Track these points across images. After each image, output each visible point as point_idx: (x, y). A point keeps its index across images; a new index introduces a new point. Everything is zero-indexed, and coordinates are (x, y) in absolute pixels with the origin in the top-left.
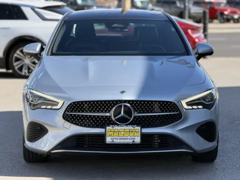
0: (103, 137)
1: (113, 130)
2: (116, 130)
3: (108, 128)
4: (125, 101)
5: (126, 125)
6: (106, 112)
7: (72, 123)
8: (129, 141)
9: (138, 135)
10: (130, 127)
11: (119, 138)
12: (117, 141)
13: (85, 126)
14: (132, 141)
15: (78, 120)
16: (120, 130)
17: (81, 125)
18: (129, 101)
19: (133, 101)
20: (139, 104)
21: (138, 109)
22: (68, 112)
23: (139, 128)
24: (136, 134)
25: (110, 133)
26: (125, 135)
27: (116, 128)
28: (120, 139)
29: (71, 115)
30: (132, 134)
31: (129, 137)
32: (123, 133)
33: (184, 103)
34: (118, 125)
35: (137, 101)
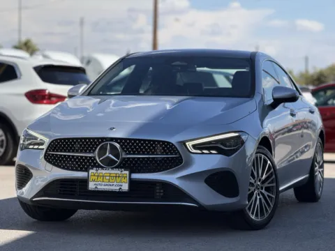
0: (85, 182)
1: (97, 174)
2: (101, 175)
3: (91, 171)
4: (112, 139)
5: (112, 168)
6: (90, 152)
7: (54, 164)
8: (115, 188)
9: (125, 180)
10: (117, 171)
11: (103, 183)
12: (101, 188)
13: (68, 169)
14: (118, 188)
15: (60, 161)
16: (106, 175)
17: (64, 168)
18: (116, 140)
19: (121, 139)
20: (128, 144)
21: (128, 149)
22: (50, 151)
23: (127, 172)
24: (123, 180)
25: (94, 178)
26: (111, 180)
27: (100, 171)
28: (105, 185)
29: (53, 155)
30: (118, 180)
31: (115, 183)
32: (108, 178)
33: (189, 145)
34: (102, 168)
35: (126, 139)
